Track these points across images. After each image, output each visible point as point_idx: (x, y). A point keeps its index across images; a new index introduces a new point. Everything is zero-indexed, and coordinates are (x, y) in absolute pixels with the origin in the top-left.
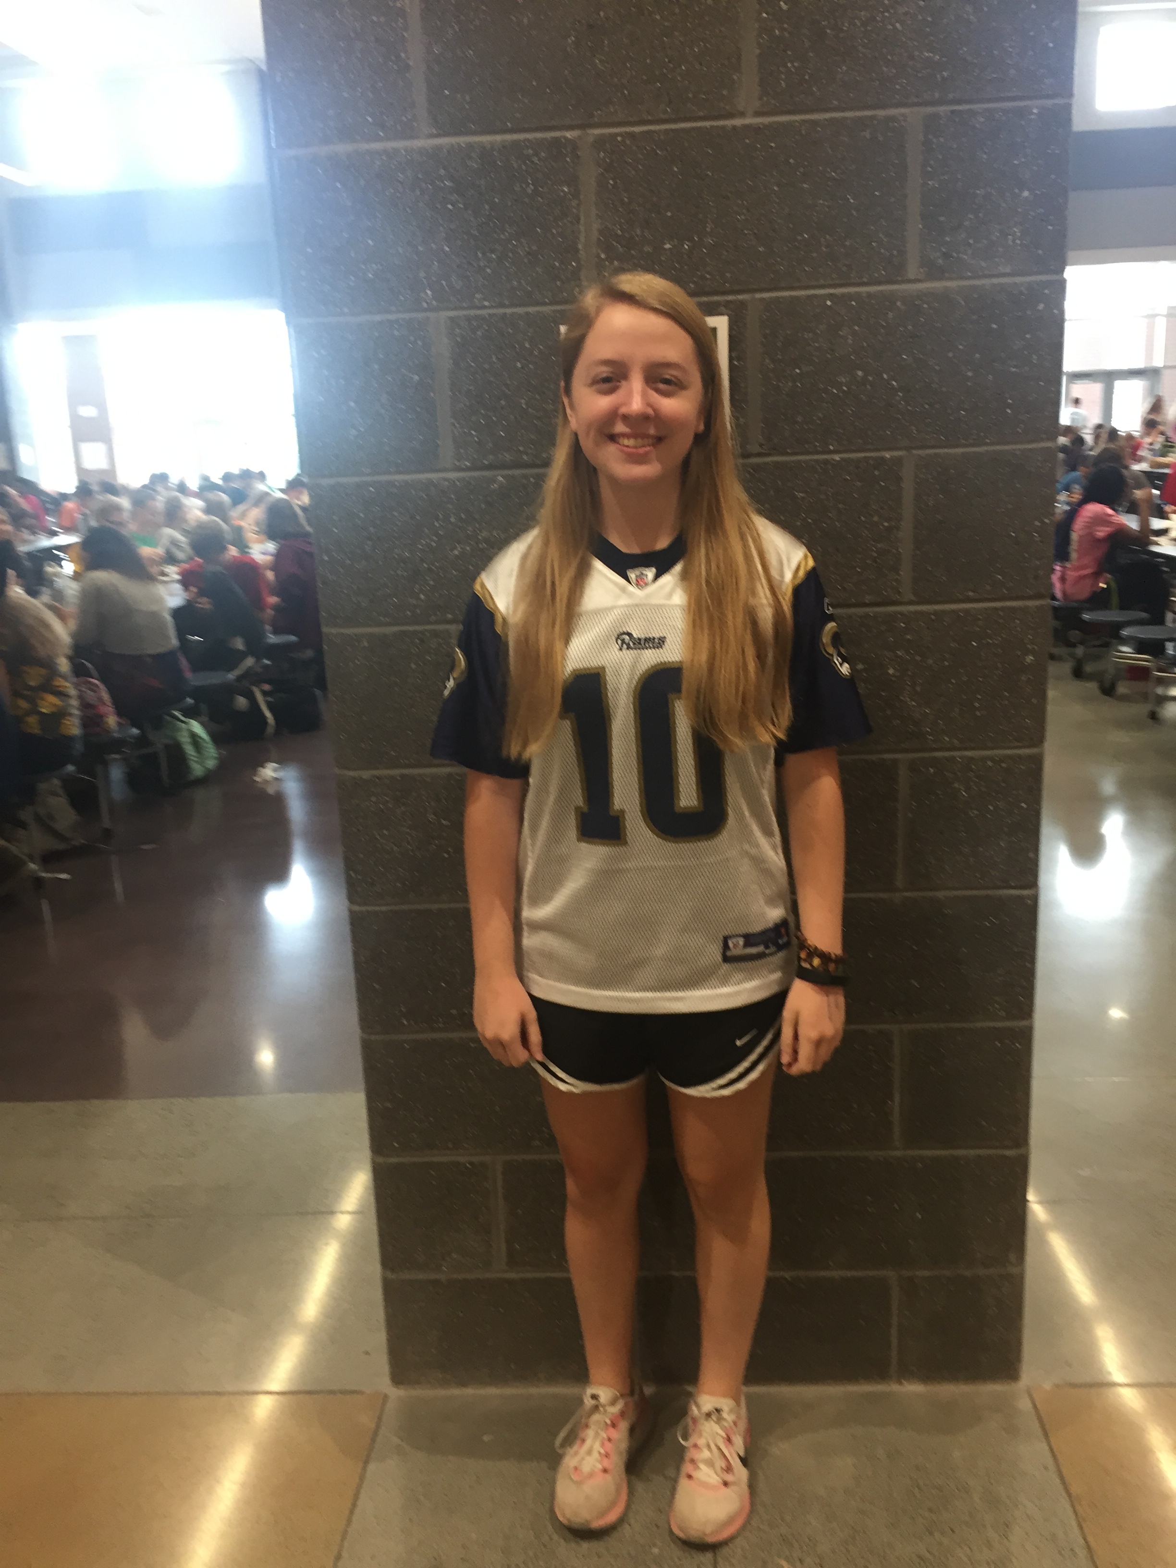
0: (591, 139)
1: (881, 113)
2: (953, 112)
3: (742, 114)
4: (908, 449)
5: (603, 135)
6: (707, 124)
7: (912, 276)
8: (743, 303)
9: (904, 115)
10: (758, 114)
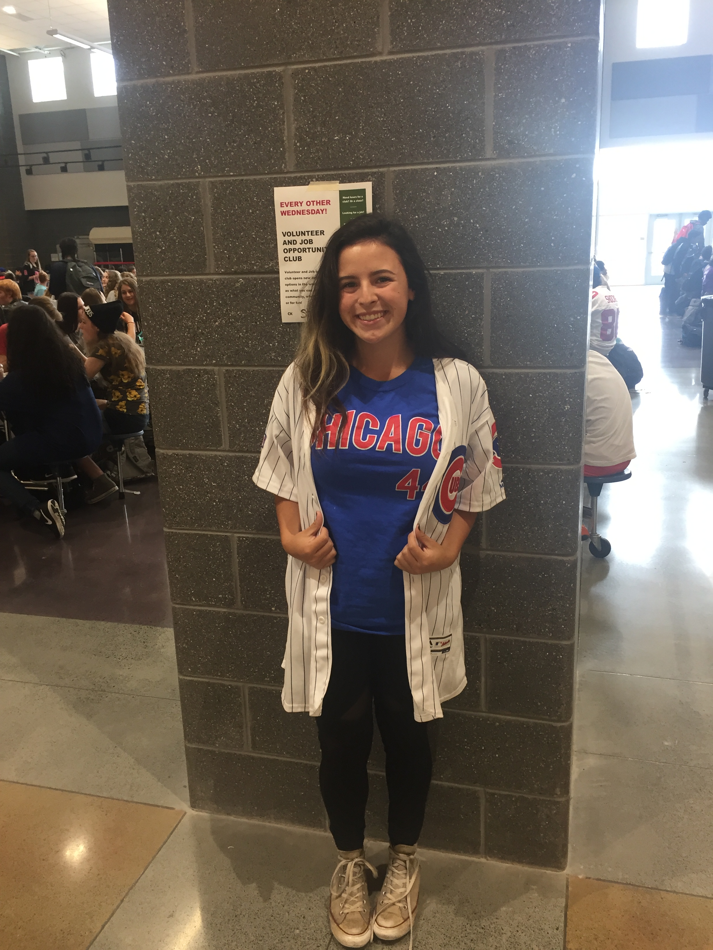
0: (290, 72)
1: (468, 50)
2: (514, 48)
3: (381, 54)
4: (487, 268)
5: (297, 69)
6: (359, 60)
7: (488, 156)
8: (382, 174)
9: (483, 51)
10: (391, 53)
